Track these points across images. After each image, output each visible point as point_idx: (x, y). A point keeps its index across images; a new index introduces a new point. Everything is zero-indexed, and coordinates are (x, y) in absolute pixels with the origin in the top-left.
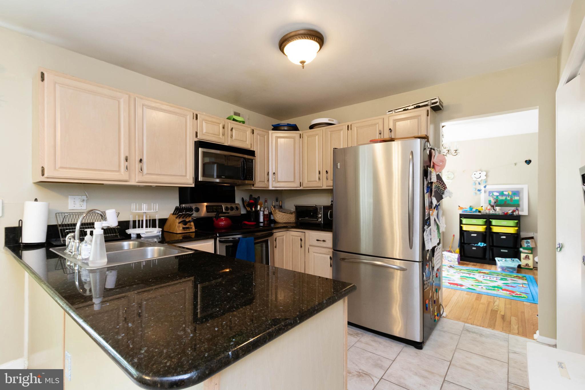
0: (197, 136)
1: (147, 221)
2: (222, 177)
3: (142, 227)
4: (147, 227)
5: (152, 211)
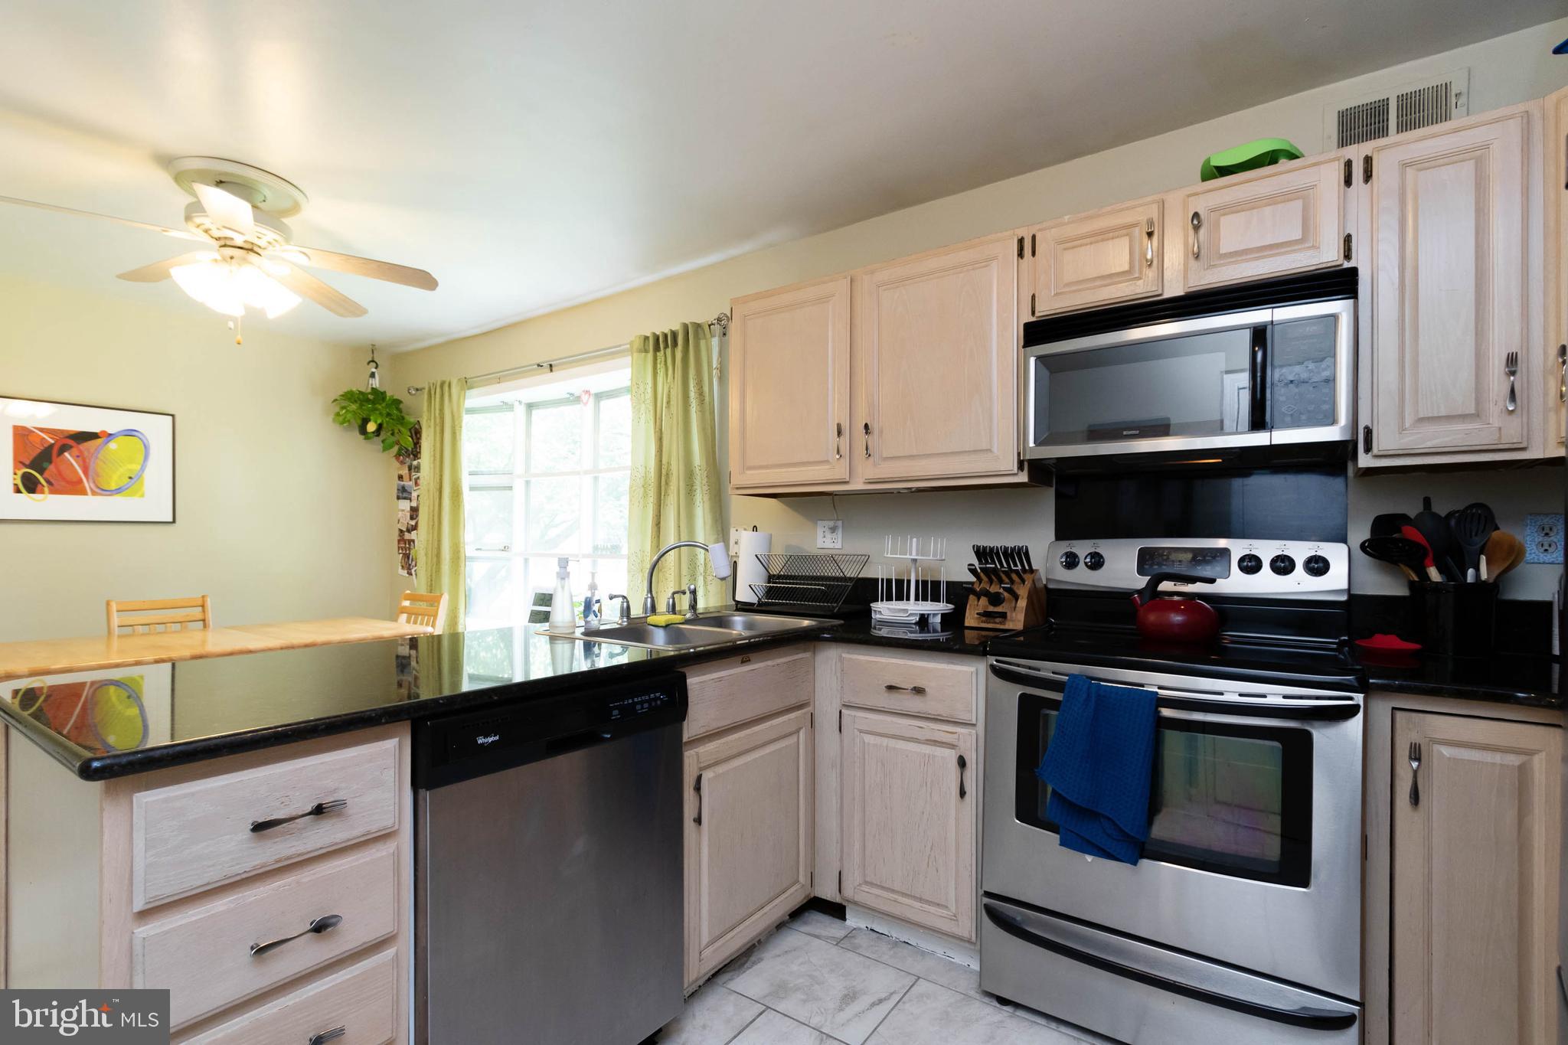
0: (1033, 313)
1: (917, 582)
2: (1125, 433)
3: (908, 599)
4: (917, 599)
5: (931, 558)
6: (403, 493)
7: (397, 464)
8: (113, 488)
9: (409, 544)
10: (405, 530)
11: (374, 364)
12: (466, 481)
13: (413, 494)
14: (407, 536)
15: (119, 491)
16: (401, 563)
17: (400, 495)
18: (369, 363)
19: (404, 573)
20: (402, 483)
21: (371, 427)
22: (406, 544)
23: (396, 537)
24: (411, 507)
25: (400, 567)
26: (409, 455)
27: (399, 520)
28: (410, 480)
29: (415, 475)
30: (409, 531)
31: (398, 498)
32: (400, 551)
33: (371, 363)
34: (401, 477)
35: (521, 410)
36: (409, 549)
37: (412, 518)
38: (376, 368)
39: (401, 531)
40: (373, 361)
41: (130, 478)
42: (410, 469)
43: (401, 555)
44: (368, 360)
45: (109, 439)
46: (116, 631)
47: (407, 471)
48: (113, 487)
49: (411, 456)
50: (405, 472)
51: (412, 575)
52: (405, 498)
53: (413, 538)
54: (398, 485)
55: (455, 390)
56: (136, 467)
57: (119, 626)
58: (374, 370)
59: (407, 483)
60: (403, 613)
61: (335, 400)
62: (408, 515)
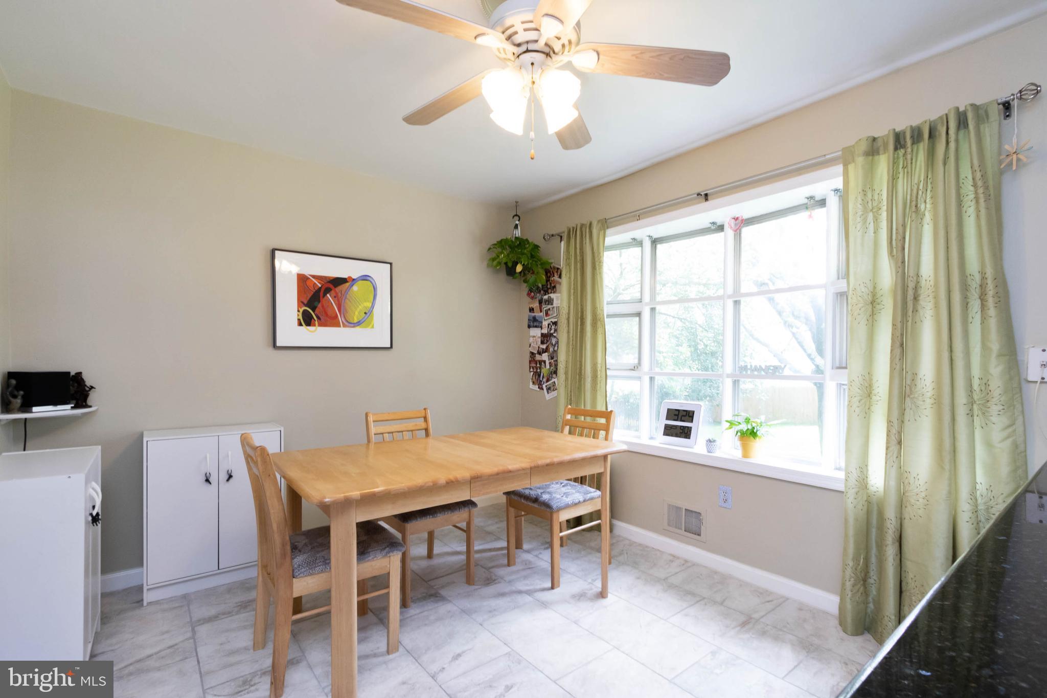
6: (534, 323)
7: (529, 299)
8: (355, 322)
9: (540, 364)
10: (536, 352)
11: (517, 218)
12: (607, 309)
13: (543, 324)
14: (538, 357)
15: (359, 324)
16: (532, 379)
17: (532, 324)
18: (513, 217)
19: (536, 387)
20: (533, 314)
21: (519, 268)
22: (536, 364)
23: (527, 358)
24: (542, 334)
25: (531, 383)
26: (540, 291)
27: (530, 345)
28: (541, 311)
29: (545, 307)
30: (540, 353)
31: (529, 327)
32: (532, 370)
33: (515, 217)
34: (531, 310)
35: (647, 244)
36: (540, 368)
37: (542, 343)
38: (519, 221)
39: (532, 353)
40: (516, 215)
41: (365, 313)
42: (540, 302)
43: (532, 373)
44: (513, 215)
45: (353, 283)
46: (373, 438)
47: (538, 305)
48: (356, 320)
49: (542, 292)
50: (536, 305)
51: (543, 389)
52: (536, 327)
53: (544, 359)
54: (529, 316)
55: (595, 231)
56: (369, 305)
57: (375, 434)
58: (517, 222)
59: (537, 314)
60: (566, 425)
61: (490, 249)
62: (540, 340)
